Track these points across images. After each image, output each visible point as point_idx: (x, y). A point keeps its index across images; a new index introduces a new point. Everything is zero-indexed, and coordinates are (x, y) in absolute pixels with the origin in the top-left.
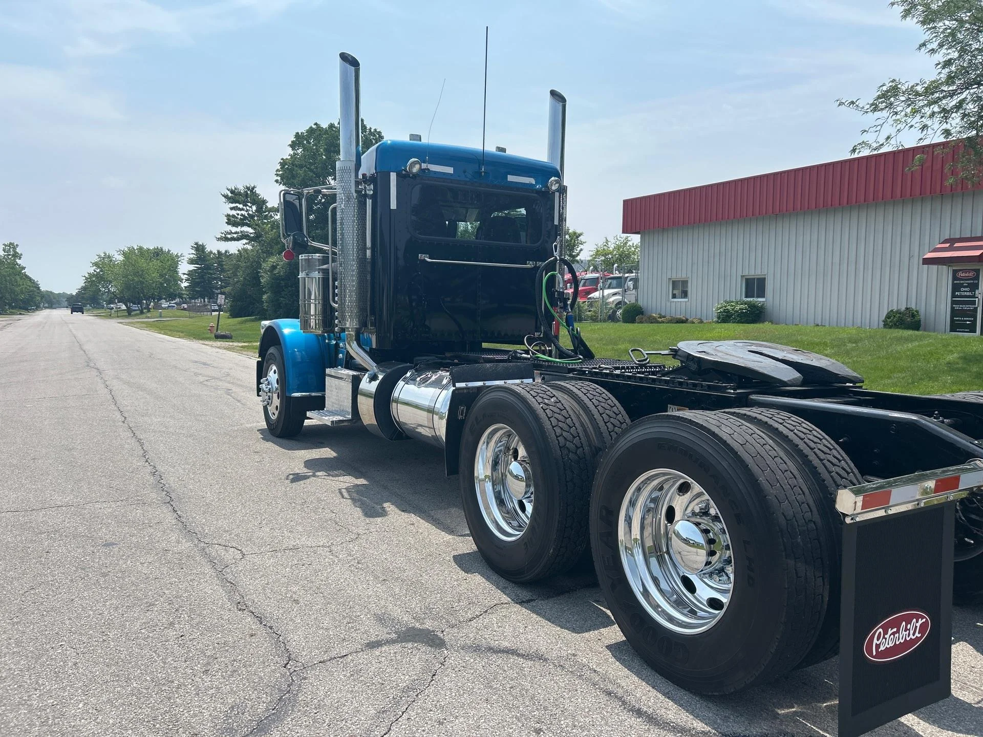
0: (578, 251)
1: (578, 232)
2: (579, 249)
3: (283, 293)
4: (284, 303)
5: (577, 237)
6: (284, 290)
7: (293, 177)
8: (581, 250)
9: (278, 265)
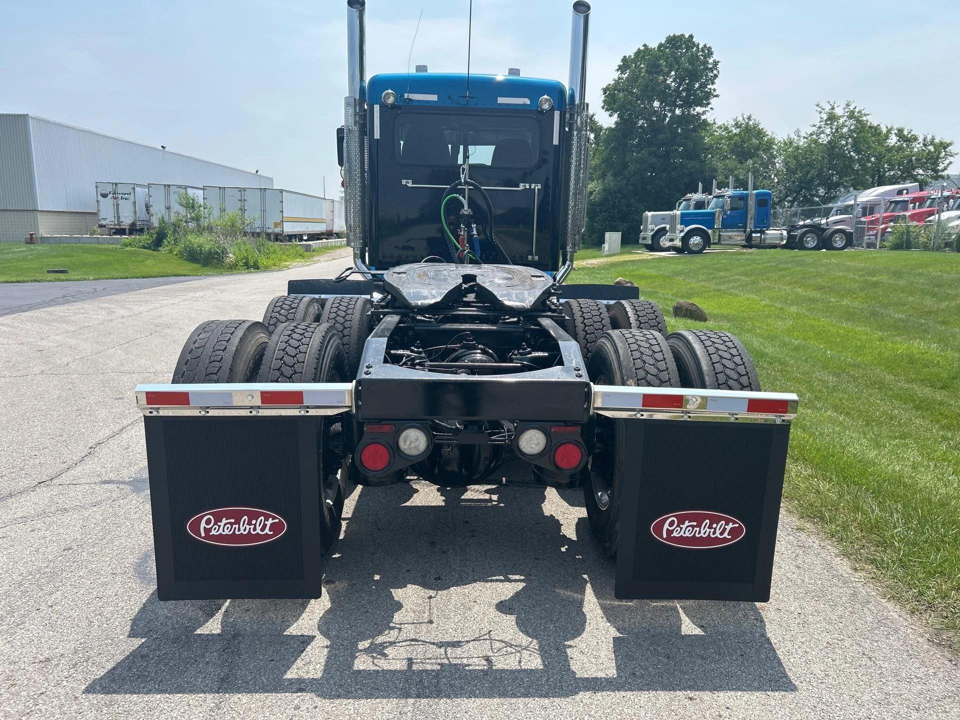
0: (945, 165)
1: (947, 140)
2: (947, 162)
3: (597, 218)
4: (597, 228)
5: (945, 148)
6: (598, 216)
7: (615, 102)
8: (951, 163)
9: (595, 191)
